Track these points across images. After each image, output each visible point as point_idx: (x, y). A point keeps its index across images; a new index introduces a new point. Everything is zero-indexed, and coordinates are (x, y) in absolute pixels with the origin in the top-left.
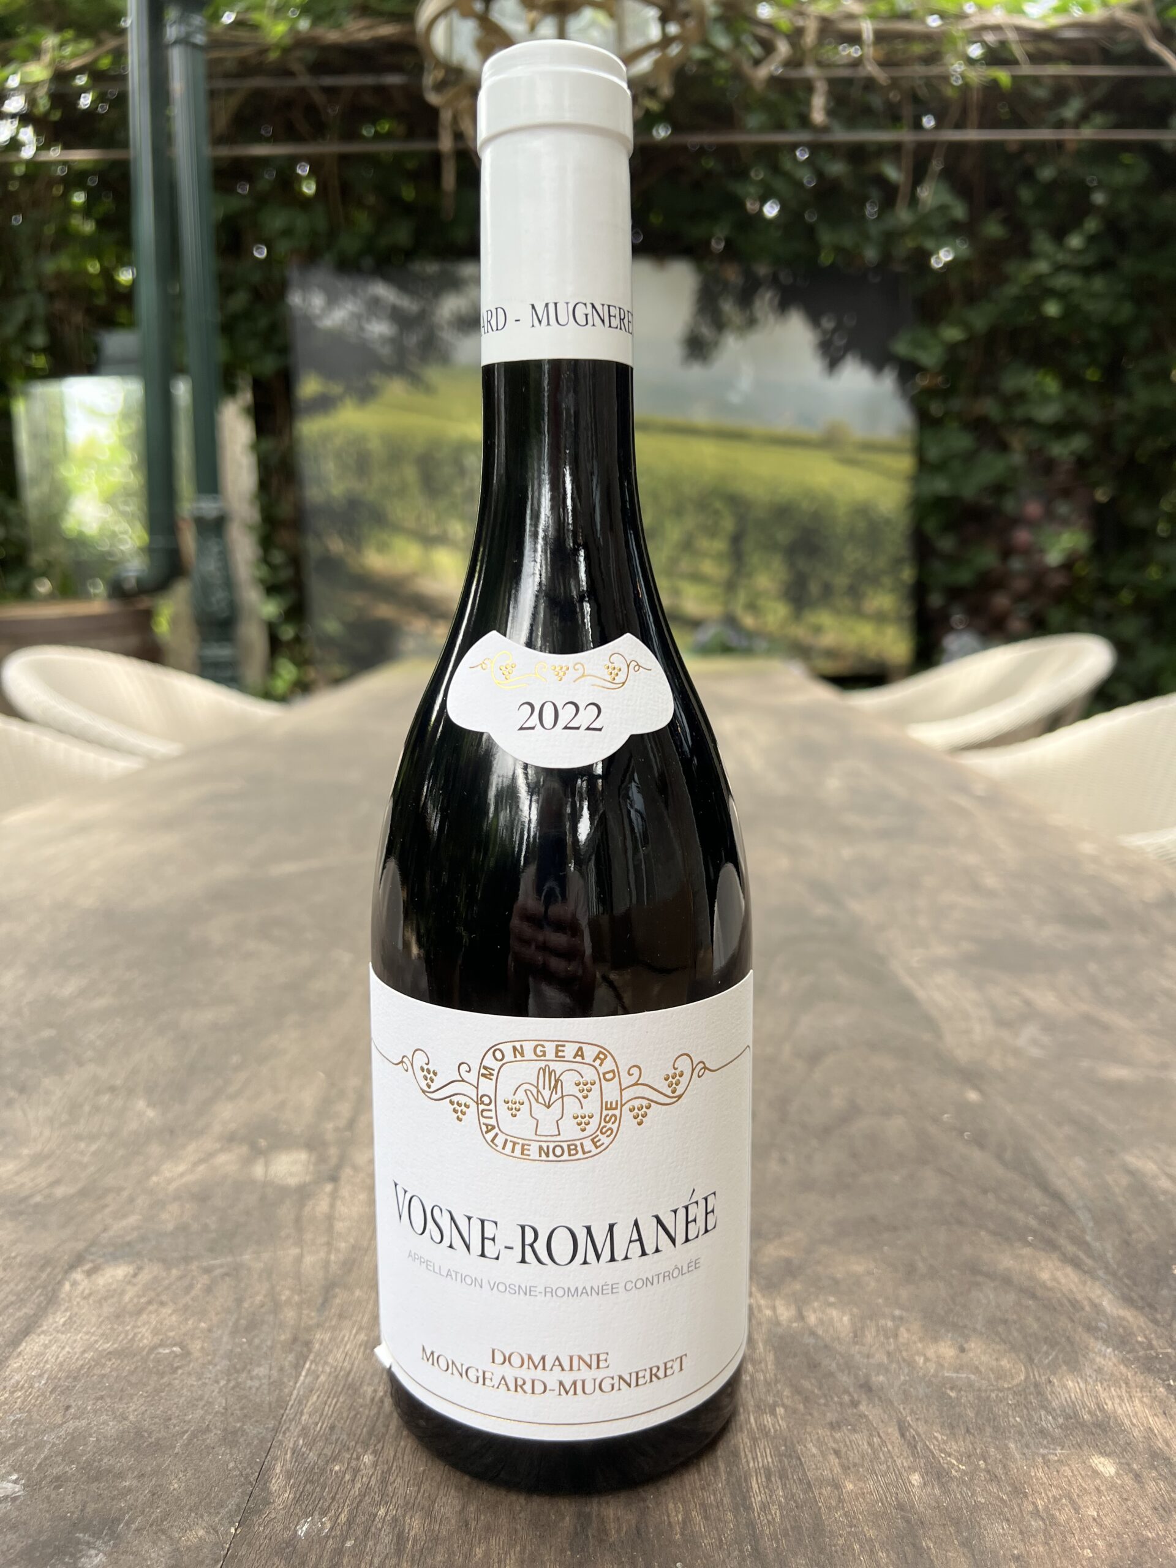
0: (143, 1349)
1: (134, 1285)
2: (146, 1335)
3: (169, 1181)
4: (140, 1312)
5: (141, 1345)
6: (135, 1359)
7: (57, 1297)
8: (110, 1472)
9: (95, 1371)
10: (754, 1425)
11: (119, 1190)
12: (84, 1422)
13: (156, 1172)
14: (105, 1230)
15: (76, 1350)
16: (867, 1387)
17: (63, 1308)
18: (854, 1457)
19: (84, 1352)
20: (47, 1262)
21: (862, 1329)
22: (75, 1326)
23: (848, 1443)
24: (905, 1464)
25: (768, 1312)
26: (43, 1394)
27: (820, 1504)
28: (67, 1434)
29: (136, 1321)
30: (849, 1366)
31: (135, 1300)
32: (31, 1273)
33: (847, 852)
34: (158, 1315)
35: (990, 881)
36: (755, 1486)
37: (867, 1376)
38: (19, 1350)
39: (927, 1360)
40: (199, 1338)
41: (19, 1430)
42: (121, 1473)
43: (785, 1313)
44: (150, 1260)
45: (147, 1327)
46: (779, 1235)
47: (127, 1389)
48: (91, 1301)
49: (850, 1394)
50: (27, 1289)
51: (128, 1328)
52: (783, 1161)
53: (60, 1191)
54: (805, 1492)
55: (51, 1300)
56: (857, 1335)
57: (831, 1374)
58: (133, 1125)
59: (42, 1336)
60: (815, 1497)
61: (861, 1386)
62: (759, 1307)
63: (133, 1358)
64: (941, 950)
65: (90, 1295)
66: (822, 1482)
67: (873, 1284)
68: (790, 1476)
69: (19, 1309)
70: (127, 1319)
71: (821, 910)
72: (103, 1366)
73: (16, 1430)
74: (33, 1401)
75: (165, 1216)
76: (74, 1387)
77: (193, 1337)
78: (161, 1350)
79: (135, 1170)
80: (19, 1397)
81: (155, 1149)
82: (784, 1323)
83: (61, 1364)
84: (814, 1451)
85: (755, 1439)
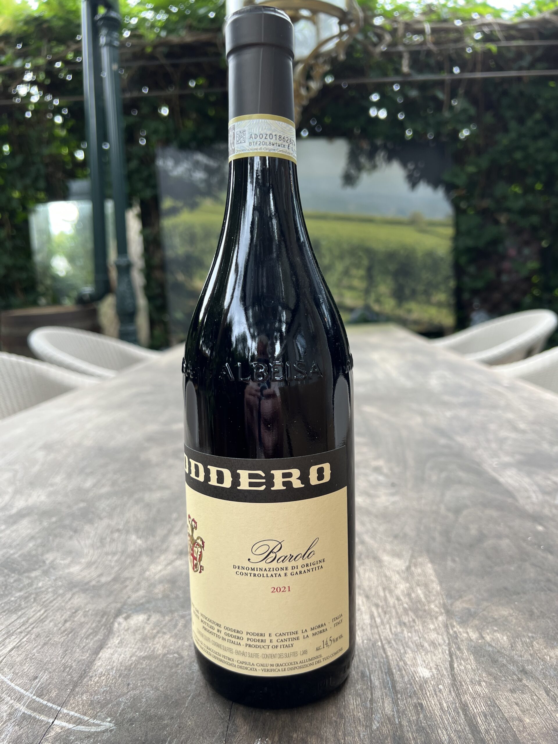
0: (160, 655)
1: (149, 624)
2: (160, 648)
3: (155, 574)
4: (154, 637)
5: (158, 653)
6: (157, 660)
7: (113, 630)
8: (156, 716)
9: (138, 666)
10: (472, 691)
11: (132, 579)
12: (138, 692)
13: (147, 569)
14: (129, 597)
15: (127, 656)
16: (524, 671)
17: (116, 636)
18: (526, 706)
19: (131, 657)
20: (104, 613)
21: (515, 643)
22: (124, 644)
23: (521, 699)
24: (552, 709)
25: (465, 635)
26: (115, 678)
27: (515, 730)
28: (131, 698)
29: (153, 641)
30: (512, 661)
31: (151, 631)
32: (98, 619)
33: (448, 414)
34: (163, 639)
35: (522, 426)
36: (480, 722)
37: (523, 666)
38: (99, 656)
39: (551, 658)
40: (186, 649)
41: (107, 696)
42: (161, 717)
43: (474, 636)
44: (154, 612)
45: (159, 644)
46: (461, 597)
47: (155, 675)
48: (129, 632)
49: (517, 676)
50: (97, 626)
51: (150, 645)
52: (454, 561)
53: (103, 580)
54: (506, 724)
55: (110, 632)
56: (513, 646)
57: (504, 665)
58: (132, 548)
59: (109, 649)
60: (511, 726)
61: (521, 671)
62: (459, 632)
63: (155, 660)
64: (507, 459)
65: (128, 629)
66: (513, 719)
67: (514, 621)
68: (496, 716)
69: (95, 636)
70: (149, 641)
71: (443, 441)
72: (142, 664)
73: (105, 696)
74: (111, 681)
75: (156, 591)
76: (130, 674)
77: (182, 649)
78: (168, 656)
79: (137, 569)
80: (103, 680)
81: (145, 559)
82: (474, 640)
83: (121, 663)
84: (505, 703)
85: (474, 698)
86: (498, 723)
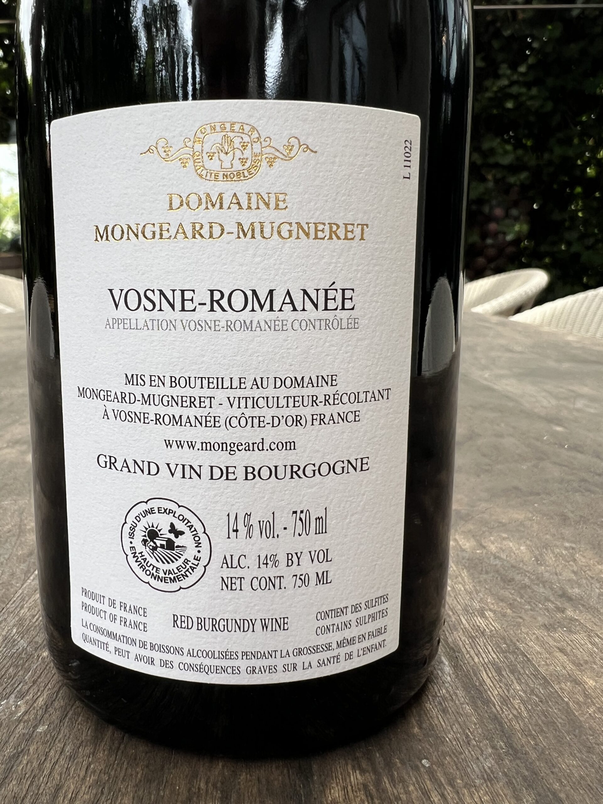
16: (566, 597)
18: (581, 655)
23: (570, 642)
27: (566, 700)
30: (541, 581)
36: (488, 681)
37: (563, 589)
49: (553, 603)
54: (545, 688)
85: (472, 637)
86: (527, 684)
